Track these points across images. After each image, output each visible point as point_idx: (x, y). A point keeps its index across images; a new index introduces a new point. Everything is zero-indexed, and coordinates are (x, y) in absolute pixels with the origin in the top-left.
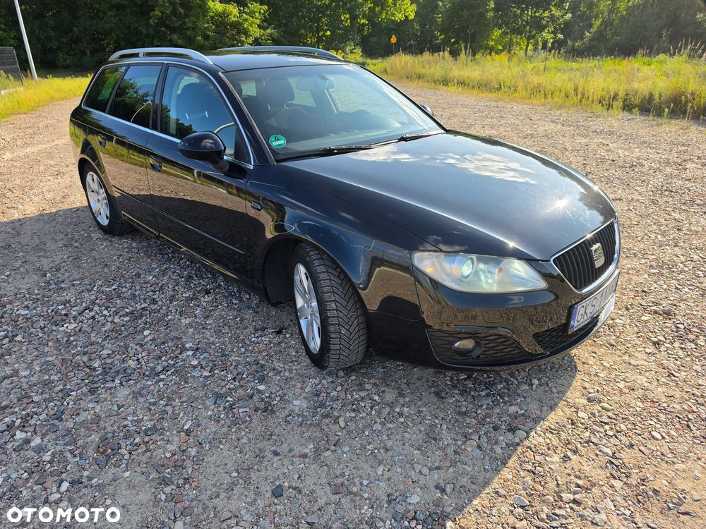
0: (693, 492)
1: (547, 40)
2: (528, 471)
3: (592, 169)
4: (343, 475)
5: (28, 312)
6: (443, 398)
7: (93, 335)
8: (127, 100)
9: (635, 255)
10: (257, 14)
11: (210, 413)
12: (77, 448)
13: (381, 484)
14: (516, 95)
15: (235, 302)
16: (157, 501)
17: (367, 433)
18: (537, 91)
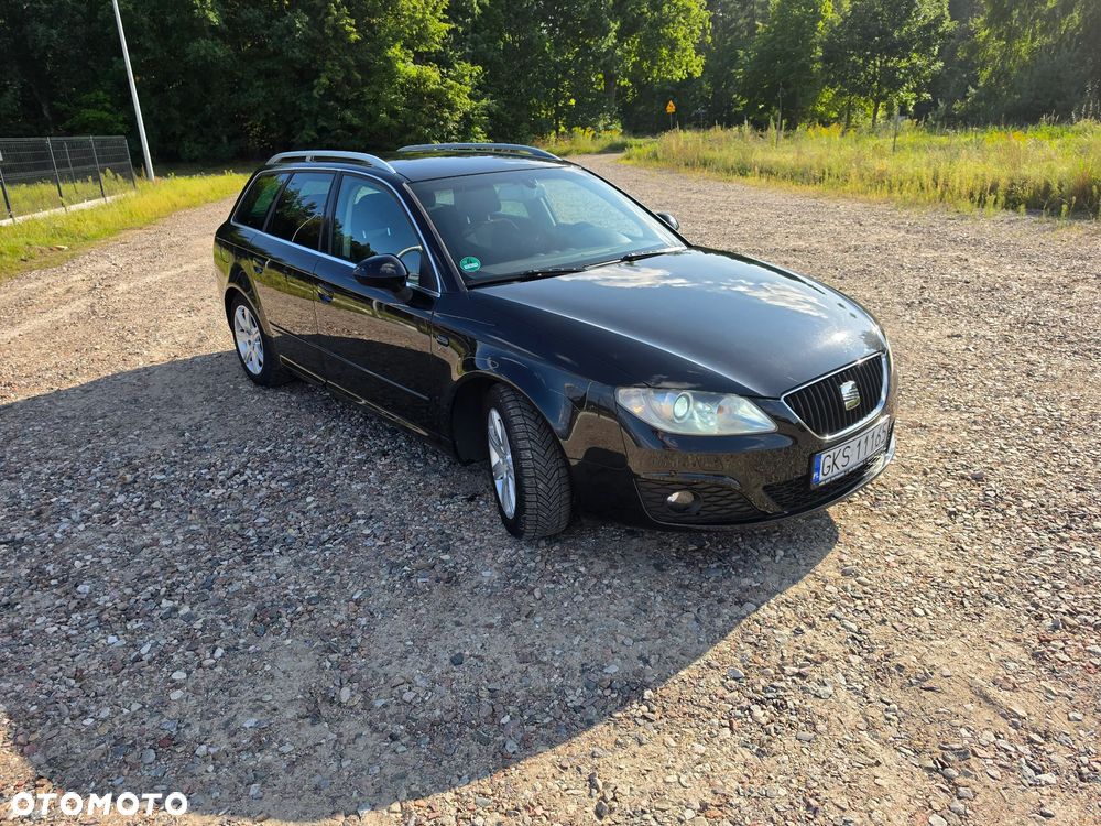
0: (944, 668)
1: (906, 101)
2: (750, 644)
3: (932, 295)
4: (533, 645)
5: (164, 476)
6: (663, 570)
7: (245, 502)
8: (287, 214)
9: (957, 408)
10: (467, 78)
11: (383, 582)
12: (231, 617)
13: (576, 654)
14: (848, 187)
15: (418, 465)
16: (321, 669)
17: (566, 605)
18: (880, 180)
